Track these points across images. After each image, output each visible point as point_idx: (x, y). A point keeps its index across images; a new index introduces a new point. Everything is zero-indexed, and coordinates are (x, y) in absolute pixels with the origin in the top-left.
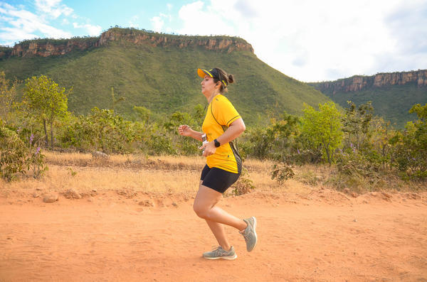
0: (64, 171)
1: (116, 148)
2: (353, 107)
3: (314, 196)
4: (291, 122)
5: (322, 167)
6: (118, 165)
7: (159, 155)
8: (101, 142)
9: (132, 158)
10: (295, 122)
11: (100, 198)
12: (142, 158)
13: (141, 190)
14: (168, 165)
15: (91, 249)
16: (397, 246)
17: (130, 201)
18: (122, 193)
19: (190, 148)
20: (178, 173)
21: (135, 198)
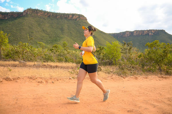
0: (6, 69)
1: (29, 59)
2: (125, 43)
3: (109, 78)
4: (101, 49)
5: (113, 67)
6: (30, 66)
7: (47, 62)
8: (23, 56)
9: (36, 63)
10: (103, 49)
11: (21, 80)
12: (41, 63)
13: (39, 76)
14: (51, 66)
15: (16, 102)
16: (138, 96)
17: (34, 81)
18: (31, 78)
19: (61, 59)
20: (55, 70)
21: (36, 80)
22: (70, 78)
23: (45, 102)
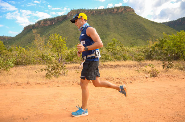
10: (165, 42)
18: (108, 79)
21: (114, 81)
22: (146, 77)
23: (142, 103)
